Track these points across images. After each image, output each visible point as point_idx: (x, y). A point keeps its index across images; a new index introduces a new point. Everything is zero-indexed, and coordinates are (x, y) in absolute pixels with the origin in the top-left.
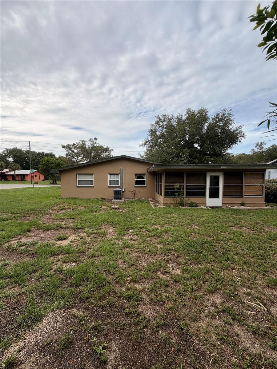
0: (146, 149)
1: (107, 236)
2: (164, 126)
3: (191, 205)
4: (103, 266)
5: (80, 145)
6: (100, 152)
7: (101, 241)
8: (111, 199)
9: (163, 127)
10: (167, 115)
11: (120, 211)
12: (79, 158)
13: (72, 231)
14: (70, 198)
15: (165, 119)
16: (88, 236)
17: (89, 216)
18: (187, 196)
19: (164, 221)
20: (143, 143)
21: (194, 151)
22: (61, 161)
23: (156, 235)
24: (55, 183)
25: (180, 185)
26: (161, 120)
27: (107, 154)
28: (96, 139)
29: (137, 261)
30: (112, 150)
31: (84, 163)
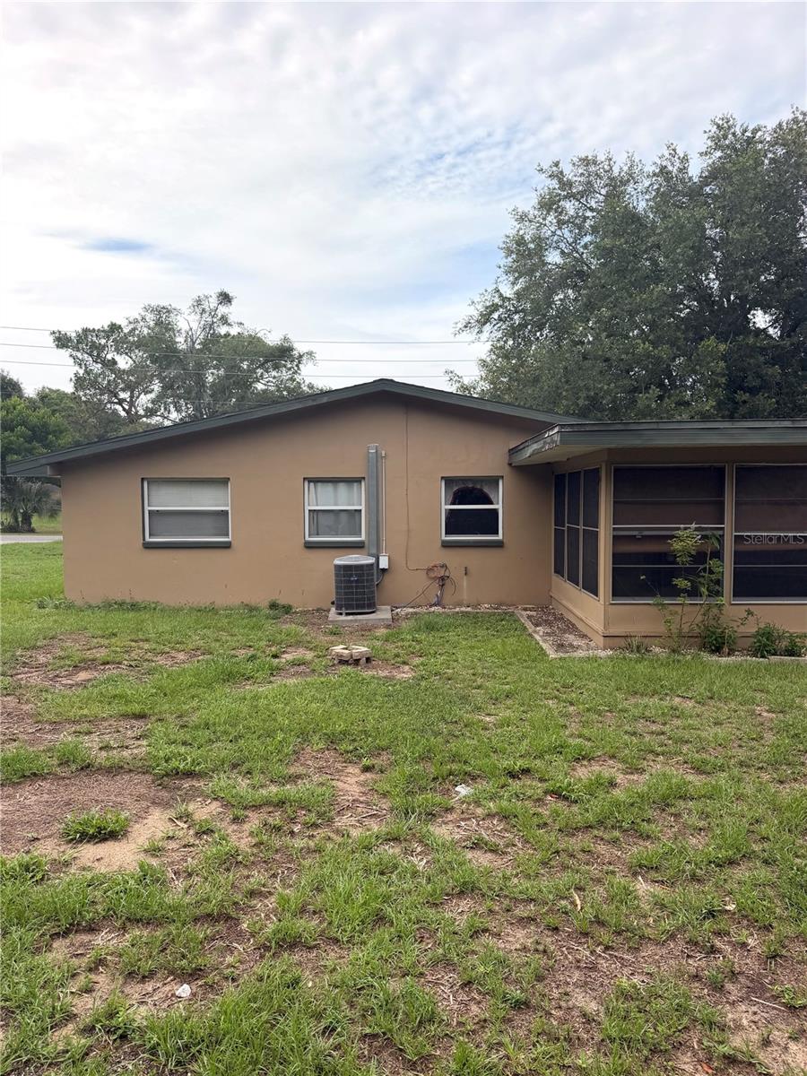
0: (488, 346)
1: (343, 822)
2: (585, 218)
3: (765, 645)
4: (352, 1005)
5: (146, 331)
6: (245, 365)
7: (309, 851)
8: (318, 610)
9: (580, 227)
10: (601, 157)
11: (382, 674)
12: (142, 396)
13: (143, 791)
14: (108, 606)
15: (589, 182)
16: (236, 820)
17: (222, 703)
18: (739, 592)
19: (634, 734)
20: (474, 312)
21: (753, 348)
22: (54, 412)
23: (609, 823)
24: (26, 527)
25: (704, 537)
26: (570, 184)
27: (285, 375)
28: (225, 298)
29: (540, 978)
30: (310, 354)
31: (167, 423)
